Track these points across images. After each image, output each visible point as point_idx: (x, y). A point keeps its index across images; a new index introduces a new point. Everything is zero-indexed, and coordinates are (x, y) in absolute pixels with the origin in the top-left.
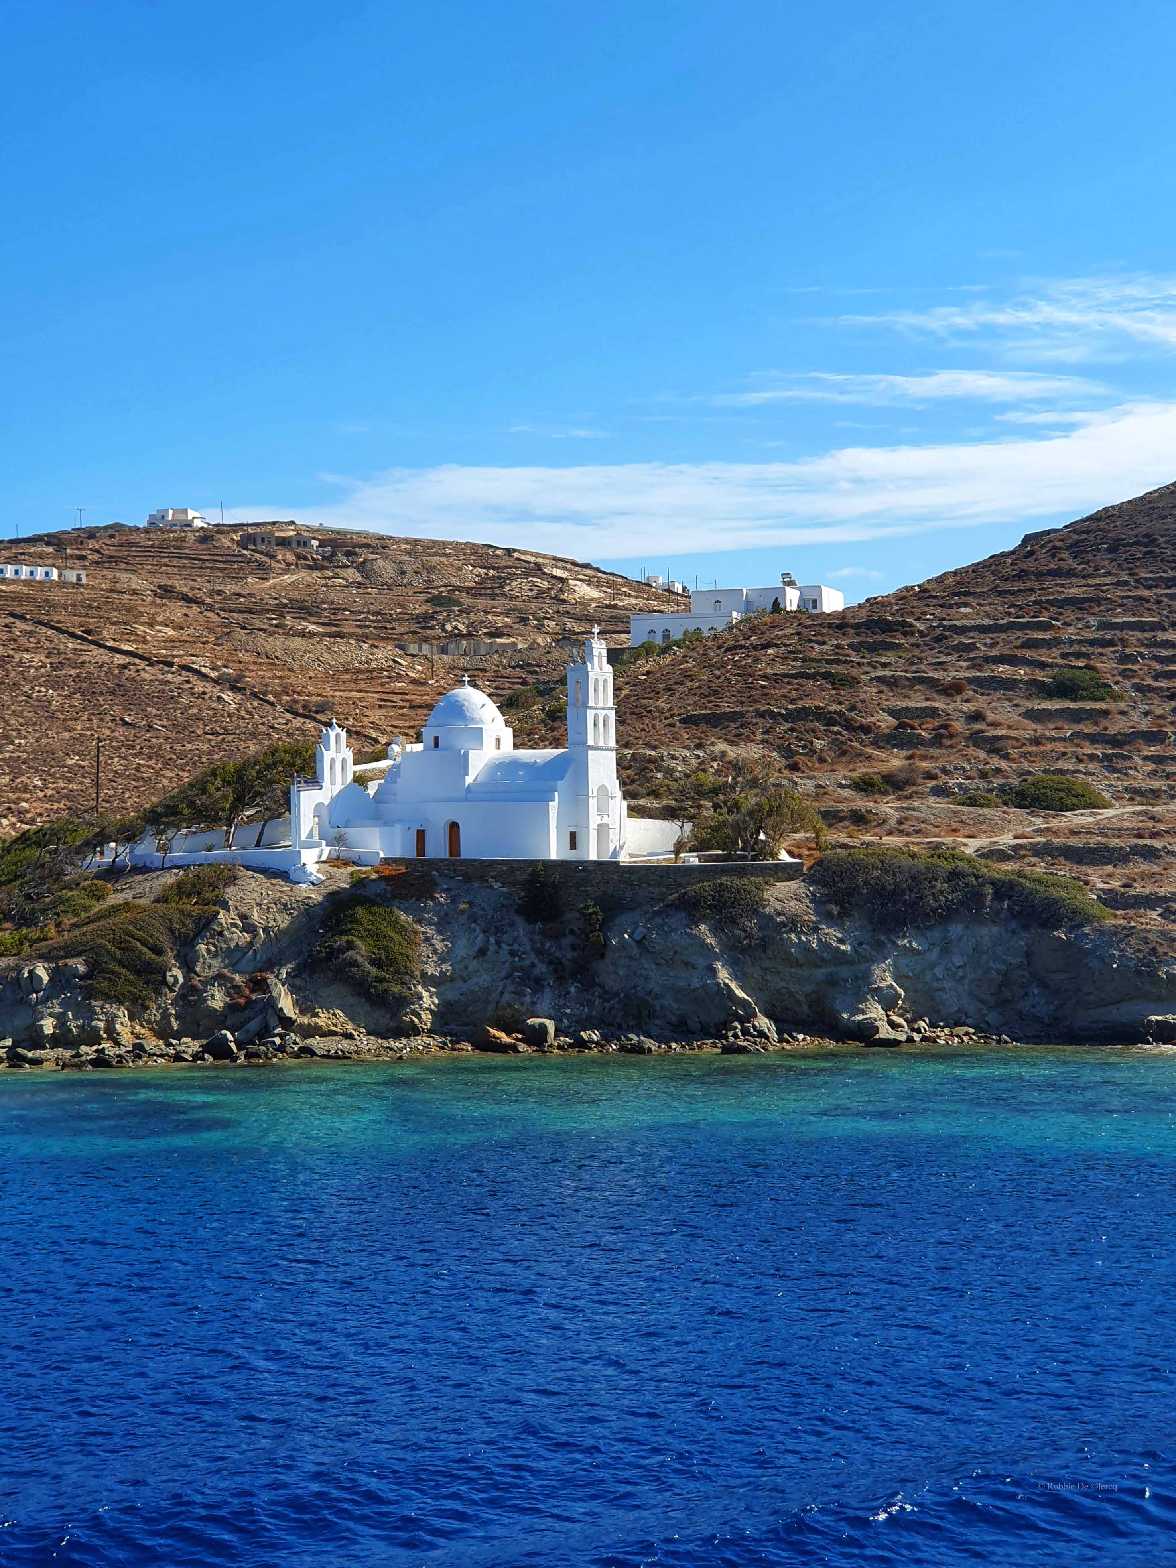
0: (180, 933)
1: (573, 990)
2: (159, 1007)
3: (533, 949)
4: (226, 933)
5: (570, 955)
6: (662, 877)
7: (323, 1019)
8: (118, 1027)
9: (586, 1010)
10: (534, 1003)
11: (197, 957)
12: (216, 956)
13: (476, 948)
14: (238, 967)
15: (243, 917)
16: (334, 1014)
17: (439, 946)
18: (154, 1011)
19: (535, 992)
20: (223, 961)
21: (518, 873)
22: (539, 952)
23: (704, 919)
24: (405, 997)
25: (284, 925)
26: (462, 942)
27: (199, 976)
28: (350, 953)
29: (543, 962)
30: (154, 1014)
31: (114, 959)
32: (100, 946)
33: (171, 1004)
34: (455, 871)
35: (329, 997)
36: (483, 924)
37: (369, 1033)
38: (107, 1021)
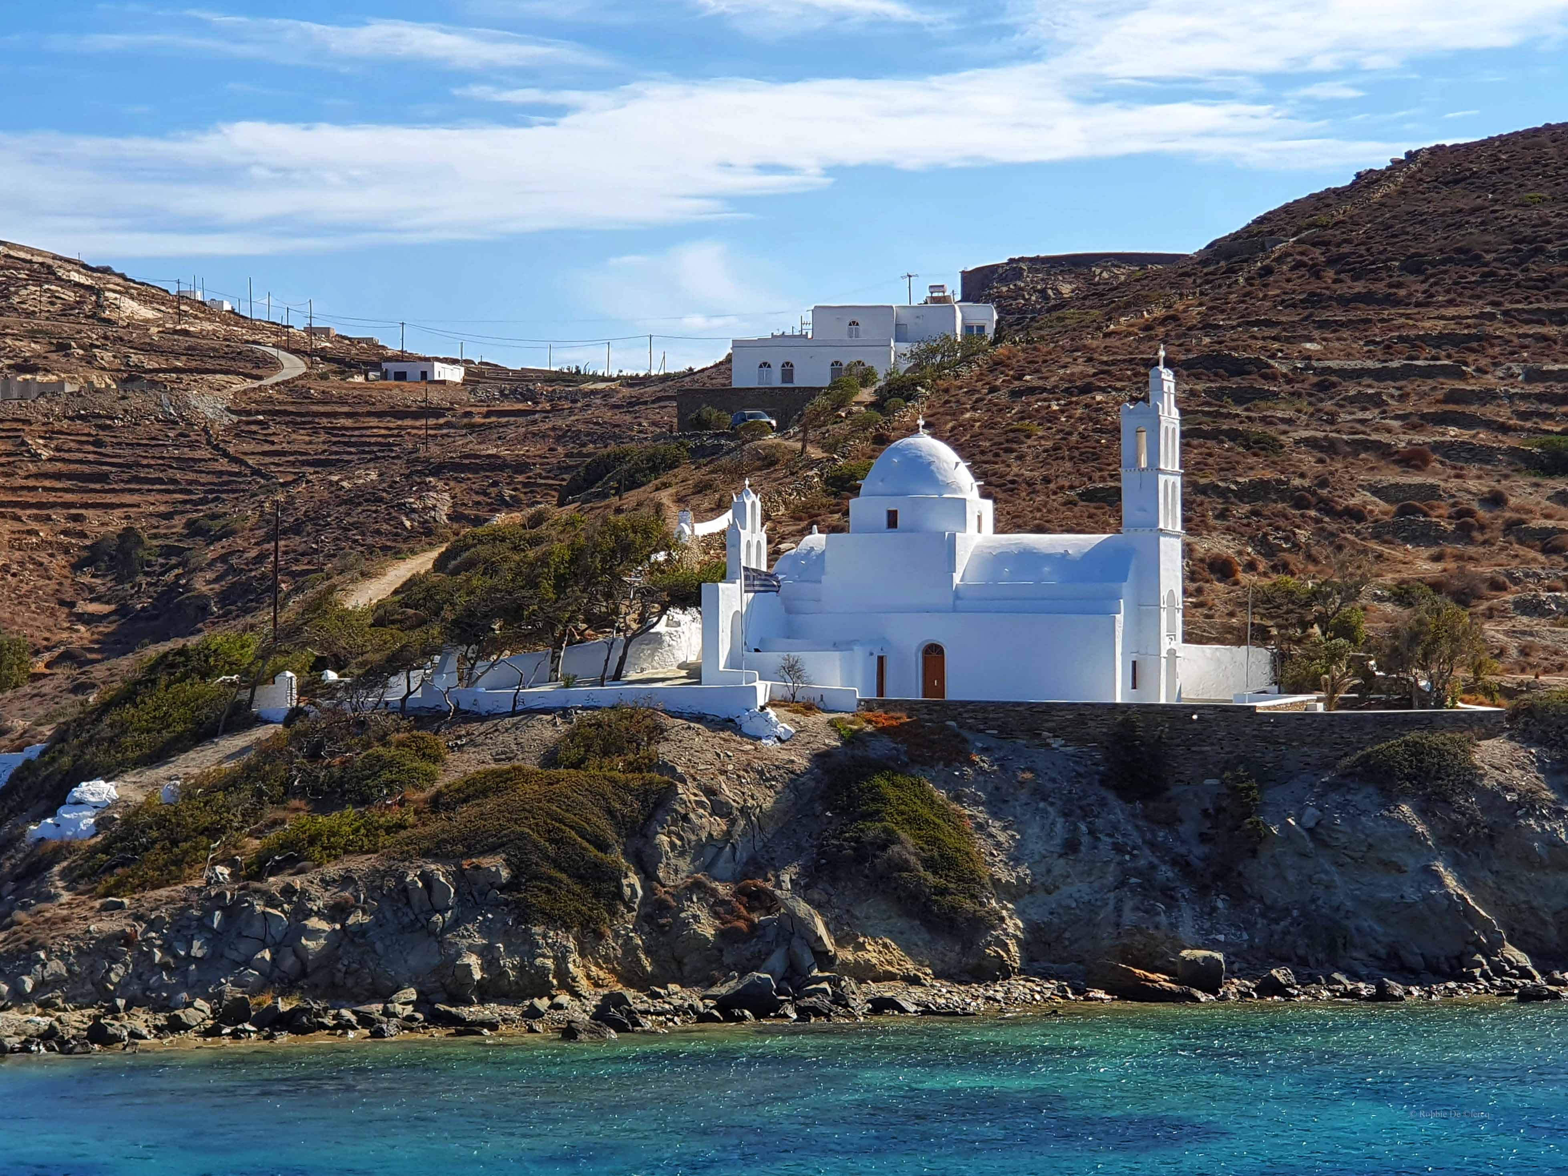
0: (623, 816)
1: (1220, 904)
2: (617, 935)
3: (1144, 842)
4: (692, 816)
5: (1200, 850)
6: (1323, 731)
7: (872, 954)
8: (571, 966)
9: (1245, 936)
10: (1173, 926)
11: (657, 854)
12: (682, 854)
13: (1058, 841)
14: (715, 871)
15: (710, 792)
16: (885, 946)
17: (1002, 837)
18: (610, 941)
19: (1169, 908)
20: (693, 861)
21: (1091, 724)
22: (1153, 845)
23: (1404, 795)
24: (982, 919)
25: (768, 805)
26: (1034, 830)
27: (664, 886)
28: (896, 848)
29: (1165, 862)
30: (612, 946)
31: (547, 858)
32: (522, 836)
33: (634, 930)
34: (985, 721)
35: (868, 918)
36: (1059, 803)
37: (937, 976)
38: (555, 958)
